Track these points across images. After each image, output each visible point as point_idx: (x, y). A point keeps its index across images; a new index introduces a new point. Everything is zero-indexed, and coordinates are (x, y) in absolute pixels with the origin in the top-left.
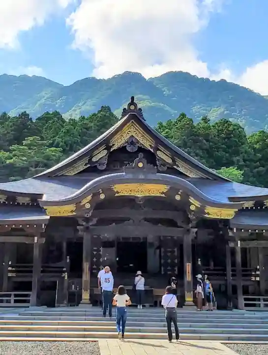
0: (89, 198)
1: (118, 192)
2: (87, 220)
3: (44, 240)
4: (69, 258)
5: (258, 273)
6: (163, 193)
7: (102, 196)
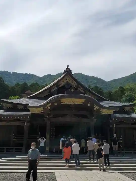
0: (50, 104)
1: (63, 102)
2: (49, 115)
3: (29, 124)
4: (40, 133)
5: (121, 138)
6: (82, 103)
7: (55, 104)
